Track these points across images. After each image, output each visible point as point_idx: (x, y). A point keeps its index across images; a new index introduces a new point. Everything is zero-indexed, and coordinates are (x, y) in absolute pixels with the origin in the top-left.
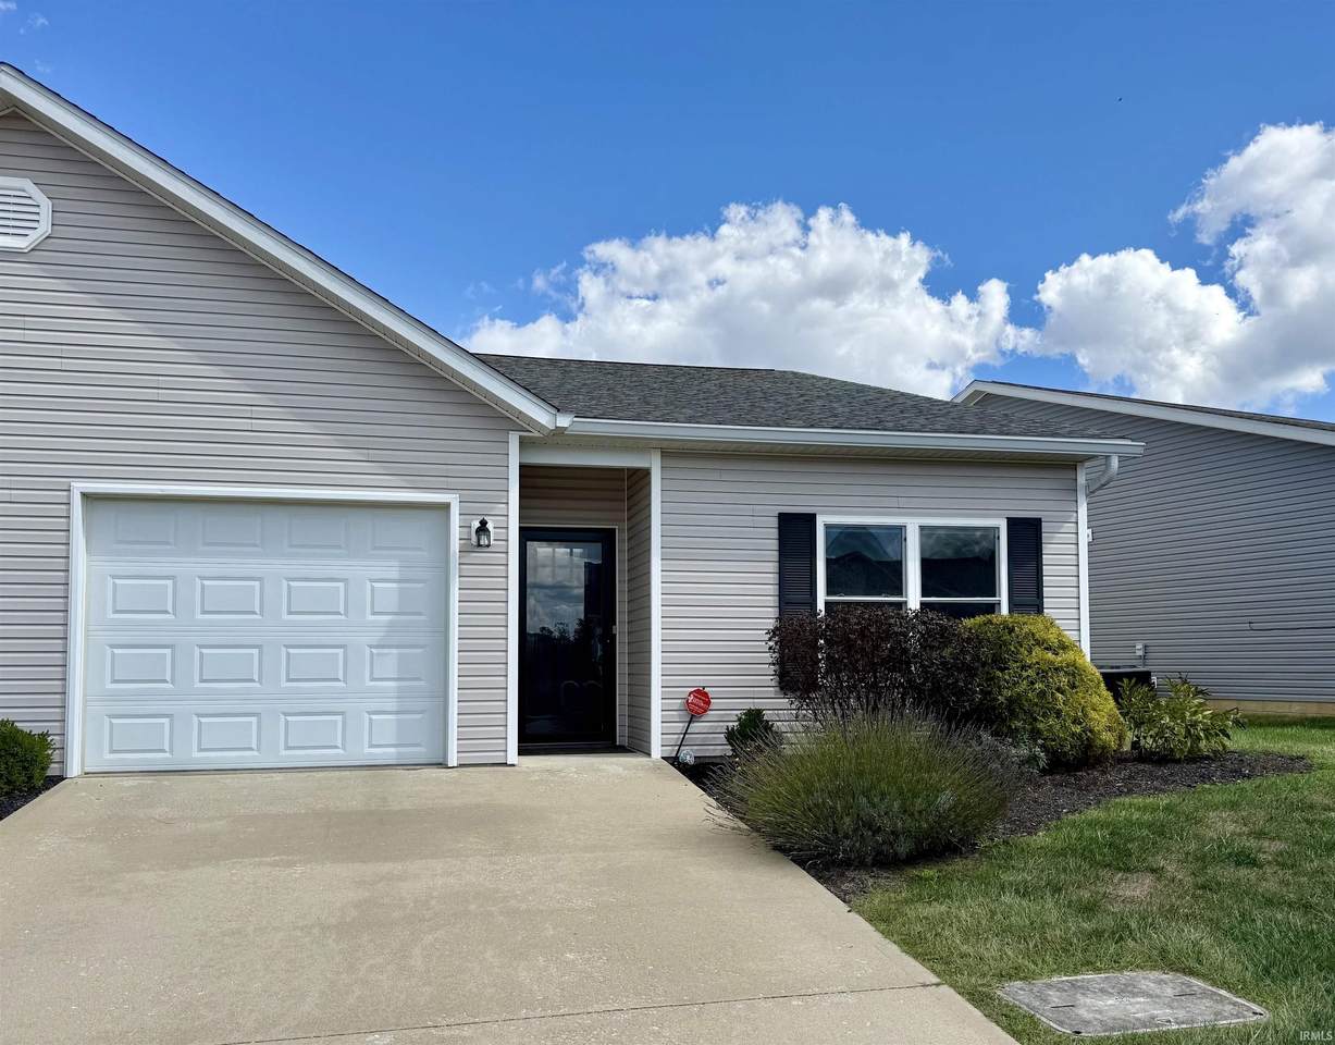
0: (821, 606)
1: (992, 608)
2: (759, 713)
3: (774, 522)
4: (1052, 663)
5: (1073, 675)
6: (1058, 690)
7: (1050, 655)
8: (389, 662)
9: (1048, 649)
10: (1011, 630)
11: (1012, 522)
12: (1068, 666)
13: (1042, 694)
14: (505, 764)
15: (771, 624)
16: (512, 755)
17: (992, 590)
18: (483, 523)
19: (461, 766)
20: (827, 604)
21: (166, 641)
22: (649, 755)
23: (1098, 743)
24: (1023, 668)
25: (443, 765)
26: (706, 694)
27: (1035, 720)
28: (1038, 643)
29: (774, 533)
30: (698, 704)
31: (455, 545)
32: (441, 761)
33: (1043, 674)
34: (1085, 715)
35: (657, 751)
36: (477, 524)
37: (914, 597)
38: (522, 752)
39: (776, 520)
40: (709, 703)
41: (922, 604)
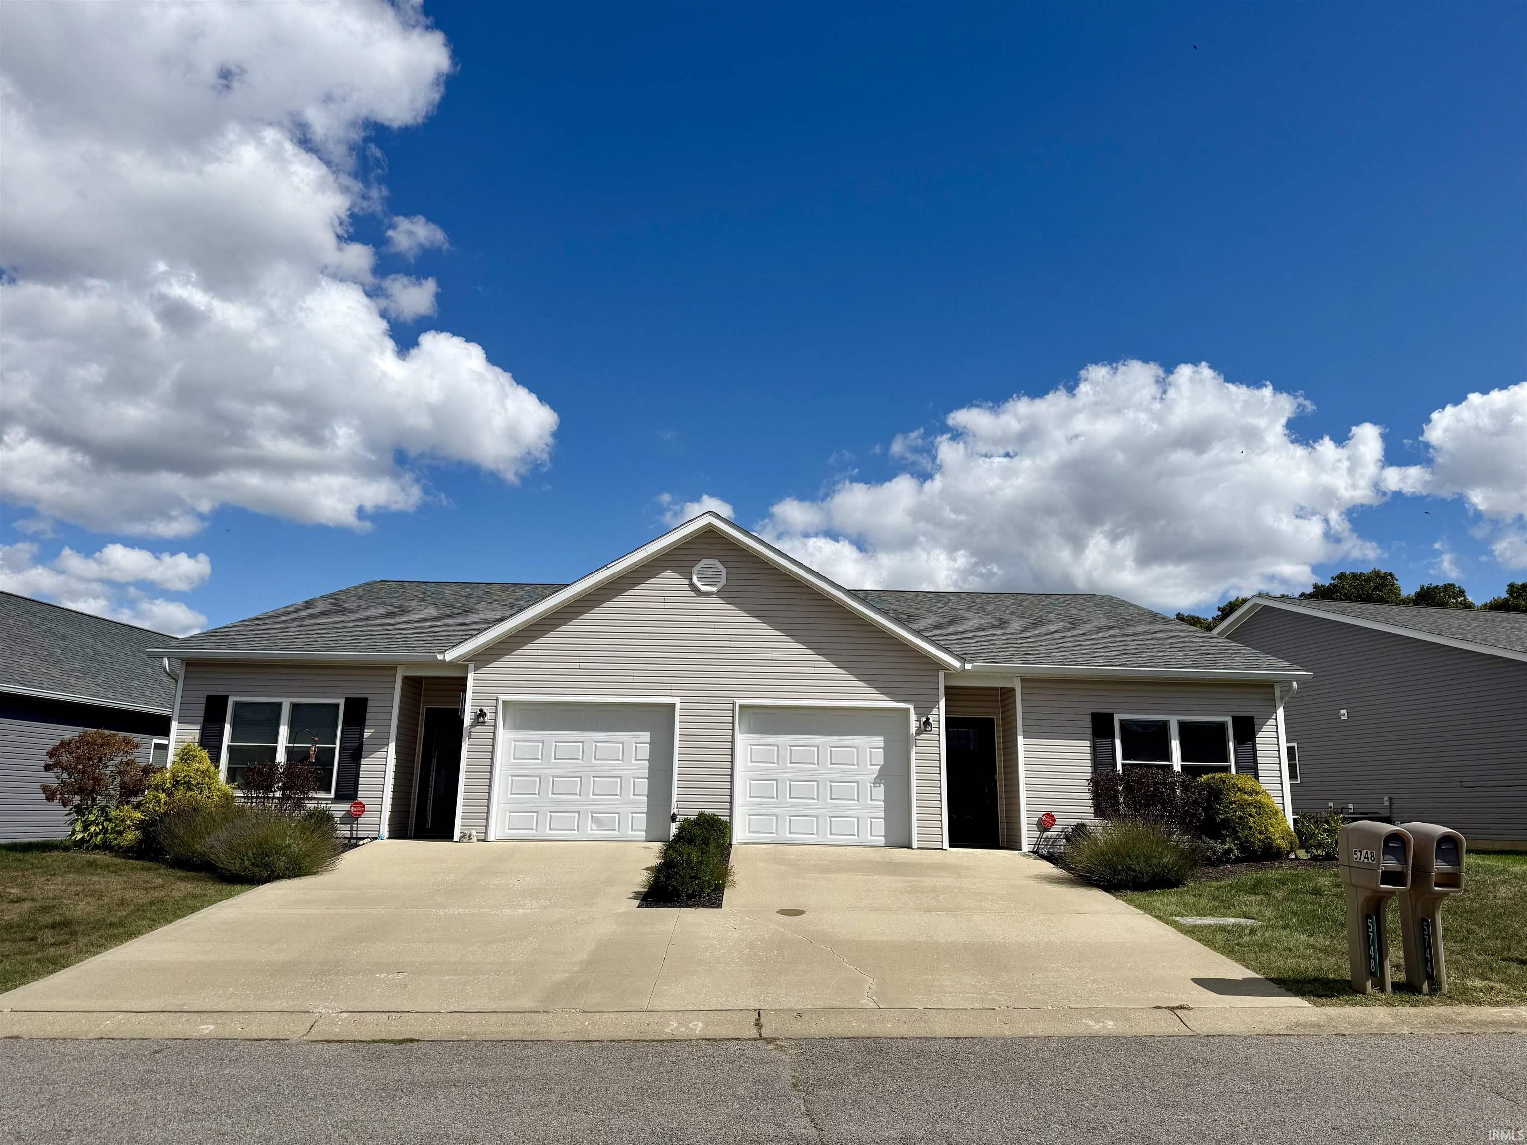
0: (1119, 767)
1: (1227, 769)
2: (1083, 825)
3: (1089, 718)
4: (1246, 801)
5: (1259, 807)
6: (1250, 815)
7: (1246, 797)
8: (880, 791)
9: (1245, 793)
10: (1224, 782)
11: (1235, 719)
12: (1256, 802)
13: (1241, 818)
14: (942, 849)
15: (1089, 776)
16: (946, 845)
17: (1226, 759)
18: (928, 719)
19: (919, 848)
20: (1123, 765)
21: (774, 776)
22: (1021, 850)
23: (1274, 845)
24: (1231, 803)
25: (909, 847)
26: (1053, 816)
27: (1237, 832)
28: (1239, 789)
29: (1089, 724)
30: (1045, 823)
31: (913, 730)
32: (907, 846)
33: (1241, 806)
34: (1267, 830)
35: (1026, 847)
36: (924, 719)
37: (1177, 763)
38: (950, 846)
39: (1090, 716)
40: (1055, 821)
41: (1182, 766)
